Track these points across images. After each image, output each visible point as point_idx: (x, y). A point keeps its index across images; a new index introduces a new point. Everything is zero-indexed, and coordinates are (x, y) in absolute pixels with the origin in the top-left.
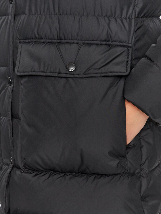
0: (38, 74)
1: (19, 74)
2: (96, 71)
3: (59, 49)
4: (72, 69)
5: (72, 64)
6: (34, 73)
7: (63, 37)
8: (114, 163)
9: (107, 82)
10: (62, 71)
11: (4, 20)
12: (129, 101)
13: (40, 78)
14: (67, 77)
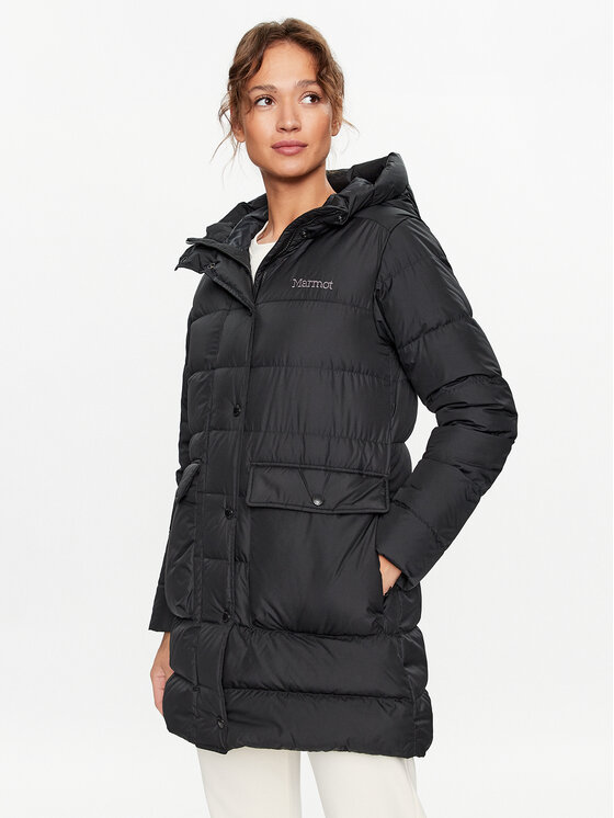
0: (276, 506)
1: (250, 504)
2: (349, 507)
3: (303, 477)
4: (317, 503)
5: (319, 497)
6: (271, 505)
7: (307, 461)
8: (370, 621)
9: (362, 521)
10: (308, 504)
11: (222, 438)
12: (384, 556)
13: (277, 511)
14: (312, 512)
